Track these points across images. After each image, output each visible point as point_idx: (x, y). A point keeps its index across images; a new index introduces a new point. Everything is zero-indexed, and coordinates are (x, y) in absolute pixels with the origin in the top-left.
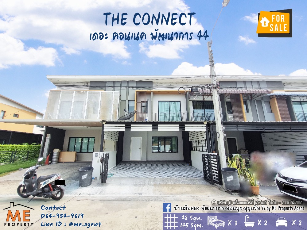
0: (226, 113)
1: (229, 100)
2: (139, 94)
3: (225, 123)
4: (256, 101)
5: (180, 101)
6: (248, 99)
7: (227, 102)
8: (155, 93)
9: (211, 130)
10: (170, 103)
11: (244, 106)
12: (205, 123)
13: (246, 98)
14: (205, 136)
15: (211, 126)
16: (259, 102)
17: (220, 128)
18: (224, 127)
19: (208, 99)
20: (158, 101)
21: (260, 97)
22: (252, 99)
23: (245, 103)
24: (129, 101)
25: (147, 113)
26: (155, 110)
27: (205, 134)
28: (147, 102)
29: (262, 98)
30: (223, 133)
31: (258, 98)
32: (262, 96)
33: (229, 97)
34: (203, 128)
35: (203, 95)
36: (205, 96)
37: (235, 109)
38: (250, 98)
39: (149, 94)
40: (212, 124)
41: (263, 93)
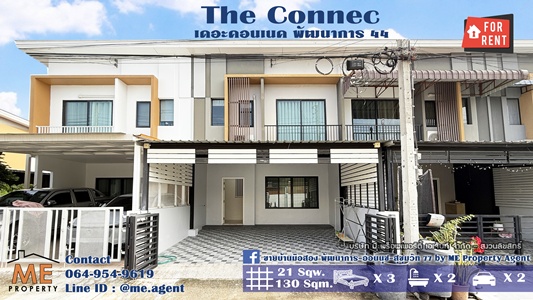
0: (422, 125)
1: (430, 97)
2: (233, 83)
3: (422, 146)
4: (491, 98)
5: (324, 100)
6: (473, 94)
7: (426, 102)
8: (270, 82)
9: (390, 161)
10: (304, 104)
11: (463, 111)
12: (378, 145)
13: (468, 92)
14: (376, 175)
15: (389, 152)
16: (497, 101)
17: (410, 157)
18: (420, 155)
19: (387, 94)
20: (277, 100)
21: (500, 88)
22: (481, 94)
23: (466, 103)
24: (212, 99)
25: (252, 126)
26: (271, 119)
27: (375, 169)
28: (252, 102)
29: (504, 93)
30: (416, 167)
31: (496, 92)
32: (506, 86)
33: (432, 89)
34: (371, 157)
35: (376, 87)
36: (379, 88)
37: (442, 116)
38: (477, 92)
39: (255, 82)
40: (392, 148)
41: (510, 78)
